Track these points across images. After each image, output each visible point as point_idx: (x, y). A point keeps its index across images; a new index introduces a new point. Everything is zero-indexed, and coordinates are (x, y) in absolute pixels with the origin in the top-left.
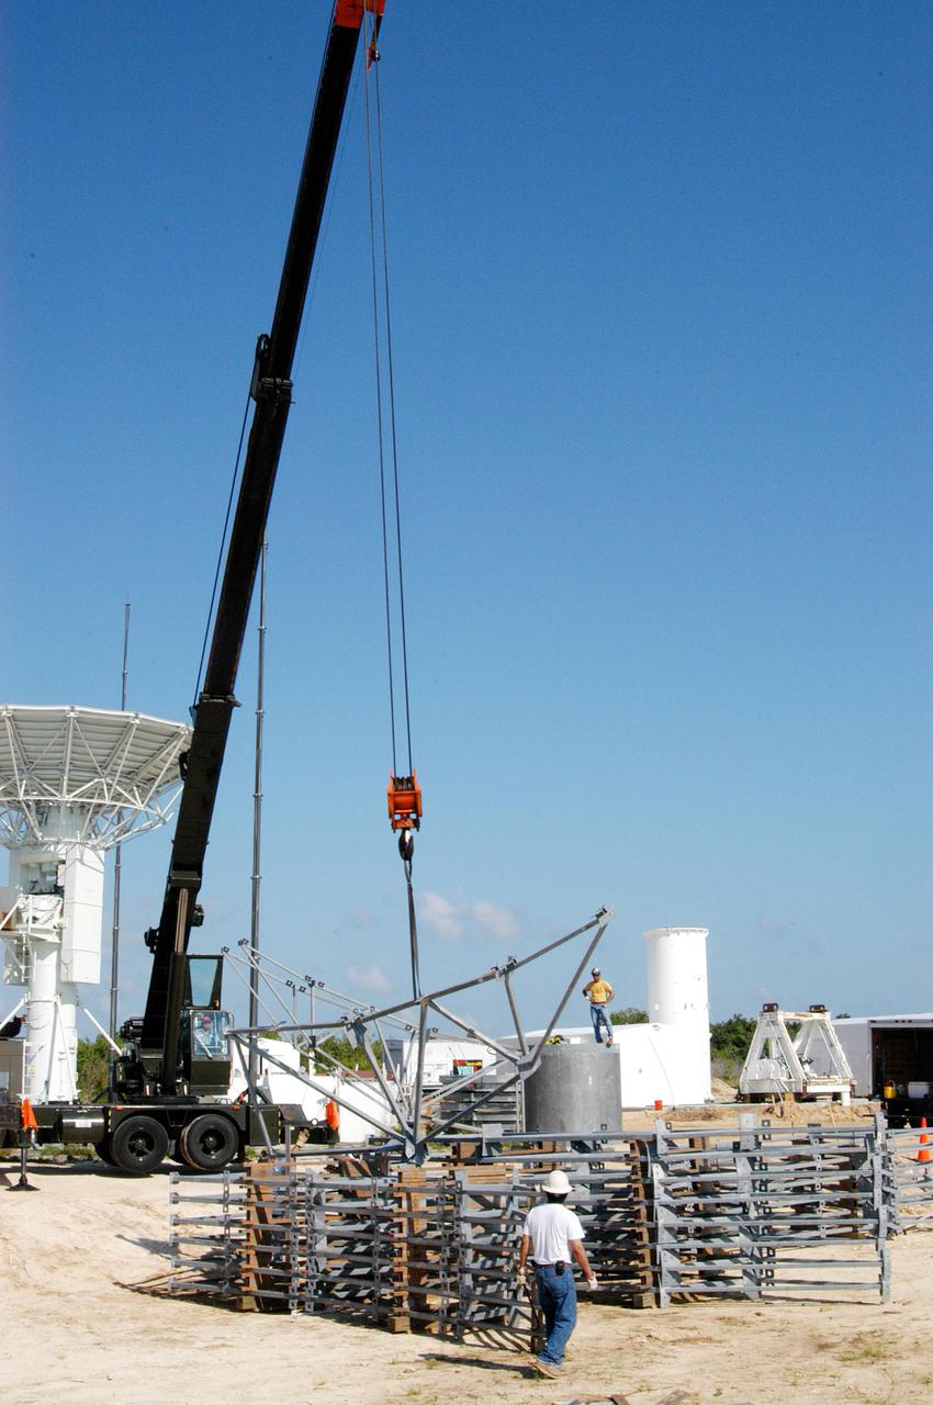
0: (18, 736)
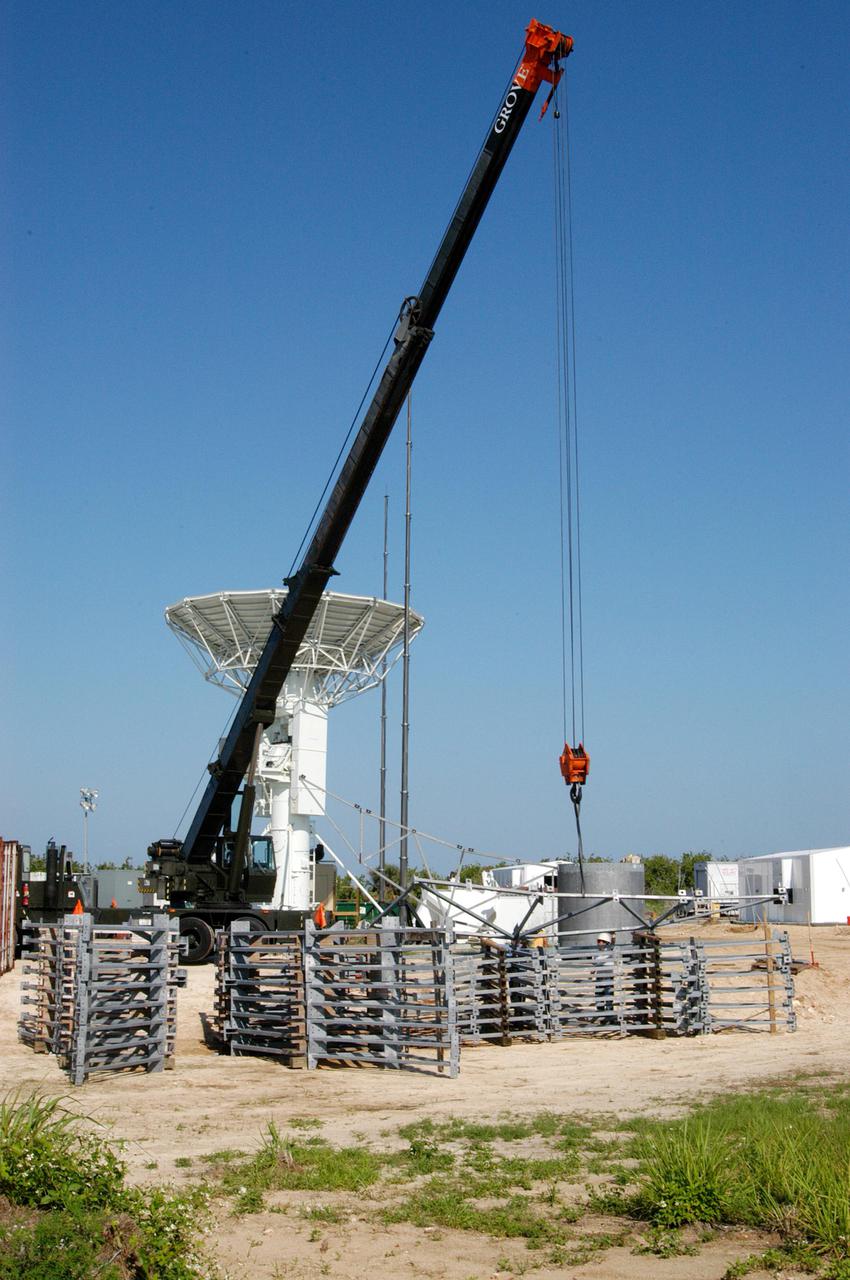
0: (237, 615)
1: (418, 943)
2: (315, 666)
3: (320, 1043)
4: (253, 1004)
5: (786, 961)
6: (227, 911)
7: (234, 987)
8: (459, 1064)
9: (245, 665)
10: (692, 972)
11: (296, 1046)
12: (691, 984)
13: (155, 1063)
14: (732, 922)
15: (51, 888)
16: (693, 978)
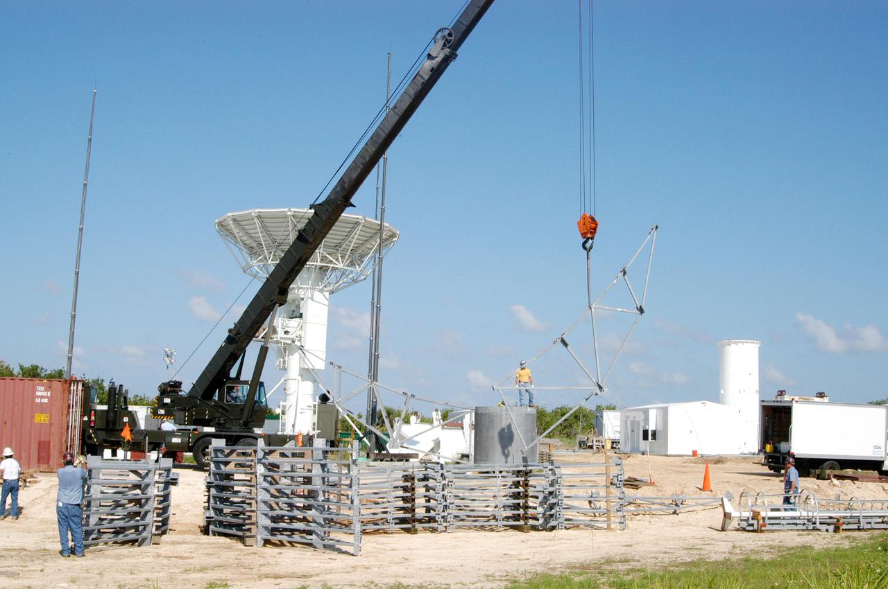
0: (264, 226)
1: (382, 460)
2: (319, 264)
3: (266, 528)
4: (227, 500)
5: (619, 479)
6: (235, 434)
7: (213, 487)
8: (361, 545)
9: (270, 262)
10: (552, 485)
11: (249, 530)
12: (551, 493)
13: (144, 540)
14: (615, 453)
15: (111, 414)
16: (551, 489)
